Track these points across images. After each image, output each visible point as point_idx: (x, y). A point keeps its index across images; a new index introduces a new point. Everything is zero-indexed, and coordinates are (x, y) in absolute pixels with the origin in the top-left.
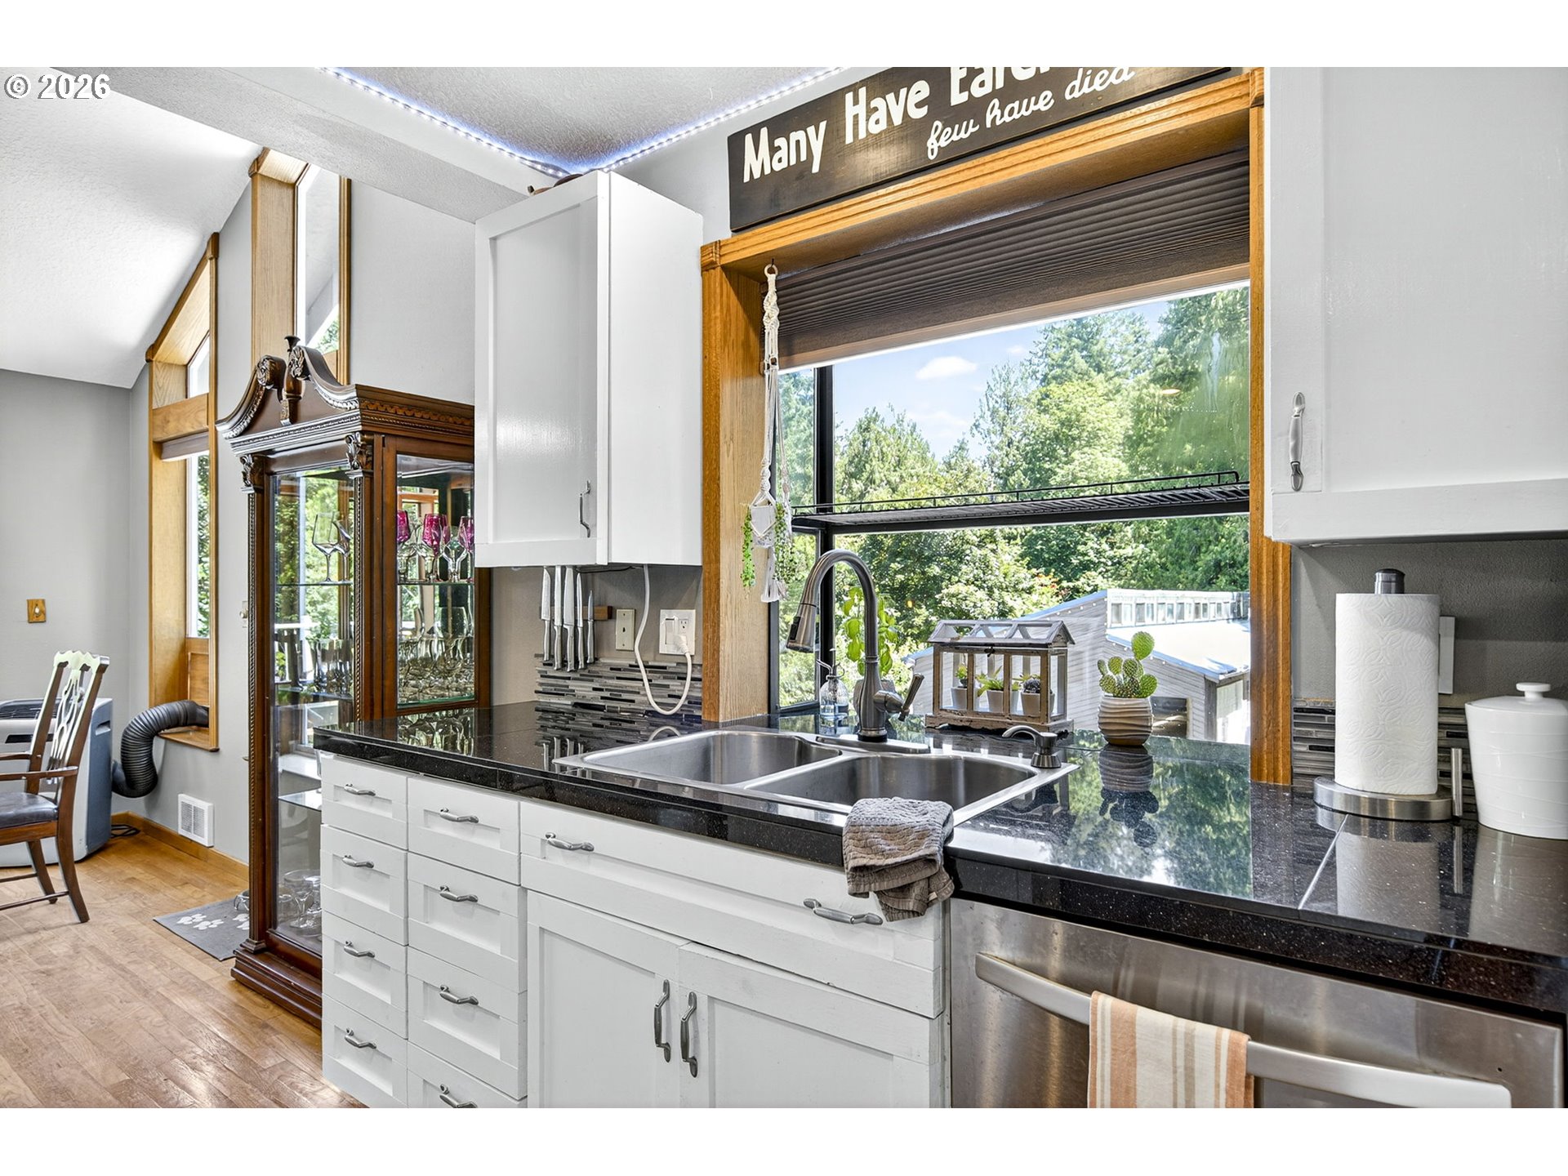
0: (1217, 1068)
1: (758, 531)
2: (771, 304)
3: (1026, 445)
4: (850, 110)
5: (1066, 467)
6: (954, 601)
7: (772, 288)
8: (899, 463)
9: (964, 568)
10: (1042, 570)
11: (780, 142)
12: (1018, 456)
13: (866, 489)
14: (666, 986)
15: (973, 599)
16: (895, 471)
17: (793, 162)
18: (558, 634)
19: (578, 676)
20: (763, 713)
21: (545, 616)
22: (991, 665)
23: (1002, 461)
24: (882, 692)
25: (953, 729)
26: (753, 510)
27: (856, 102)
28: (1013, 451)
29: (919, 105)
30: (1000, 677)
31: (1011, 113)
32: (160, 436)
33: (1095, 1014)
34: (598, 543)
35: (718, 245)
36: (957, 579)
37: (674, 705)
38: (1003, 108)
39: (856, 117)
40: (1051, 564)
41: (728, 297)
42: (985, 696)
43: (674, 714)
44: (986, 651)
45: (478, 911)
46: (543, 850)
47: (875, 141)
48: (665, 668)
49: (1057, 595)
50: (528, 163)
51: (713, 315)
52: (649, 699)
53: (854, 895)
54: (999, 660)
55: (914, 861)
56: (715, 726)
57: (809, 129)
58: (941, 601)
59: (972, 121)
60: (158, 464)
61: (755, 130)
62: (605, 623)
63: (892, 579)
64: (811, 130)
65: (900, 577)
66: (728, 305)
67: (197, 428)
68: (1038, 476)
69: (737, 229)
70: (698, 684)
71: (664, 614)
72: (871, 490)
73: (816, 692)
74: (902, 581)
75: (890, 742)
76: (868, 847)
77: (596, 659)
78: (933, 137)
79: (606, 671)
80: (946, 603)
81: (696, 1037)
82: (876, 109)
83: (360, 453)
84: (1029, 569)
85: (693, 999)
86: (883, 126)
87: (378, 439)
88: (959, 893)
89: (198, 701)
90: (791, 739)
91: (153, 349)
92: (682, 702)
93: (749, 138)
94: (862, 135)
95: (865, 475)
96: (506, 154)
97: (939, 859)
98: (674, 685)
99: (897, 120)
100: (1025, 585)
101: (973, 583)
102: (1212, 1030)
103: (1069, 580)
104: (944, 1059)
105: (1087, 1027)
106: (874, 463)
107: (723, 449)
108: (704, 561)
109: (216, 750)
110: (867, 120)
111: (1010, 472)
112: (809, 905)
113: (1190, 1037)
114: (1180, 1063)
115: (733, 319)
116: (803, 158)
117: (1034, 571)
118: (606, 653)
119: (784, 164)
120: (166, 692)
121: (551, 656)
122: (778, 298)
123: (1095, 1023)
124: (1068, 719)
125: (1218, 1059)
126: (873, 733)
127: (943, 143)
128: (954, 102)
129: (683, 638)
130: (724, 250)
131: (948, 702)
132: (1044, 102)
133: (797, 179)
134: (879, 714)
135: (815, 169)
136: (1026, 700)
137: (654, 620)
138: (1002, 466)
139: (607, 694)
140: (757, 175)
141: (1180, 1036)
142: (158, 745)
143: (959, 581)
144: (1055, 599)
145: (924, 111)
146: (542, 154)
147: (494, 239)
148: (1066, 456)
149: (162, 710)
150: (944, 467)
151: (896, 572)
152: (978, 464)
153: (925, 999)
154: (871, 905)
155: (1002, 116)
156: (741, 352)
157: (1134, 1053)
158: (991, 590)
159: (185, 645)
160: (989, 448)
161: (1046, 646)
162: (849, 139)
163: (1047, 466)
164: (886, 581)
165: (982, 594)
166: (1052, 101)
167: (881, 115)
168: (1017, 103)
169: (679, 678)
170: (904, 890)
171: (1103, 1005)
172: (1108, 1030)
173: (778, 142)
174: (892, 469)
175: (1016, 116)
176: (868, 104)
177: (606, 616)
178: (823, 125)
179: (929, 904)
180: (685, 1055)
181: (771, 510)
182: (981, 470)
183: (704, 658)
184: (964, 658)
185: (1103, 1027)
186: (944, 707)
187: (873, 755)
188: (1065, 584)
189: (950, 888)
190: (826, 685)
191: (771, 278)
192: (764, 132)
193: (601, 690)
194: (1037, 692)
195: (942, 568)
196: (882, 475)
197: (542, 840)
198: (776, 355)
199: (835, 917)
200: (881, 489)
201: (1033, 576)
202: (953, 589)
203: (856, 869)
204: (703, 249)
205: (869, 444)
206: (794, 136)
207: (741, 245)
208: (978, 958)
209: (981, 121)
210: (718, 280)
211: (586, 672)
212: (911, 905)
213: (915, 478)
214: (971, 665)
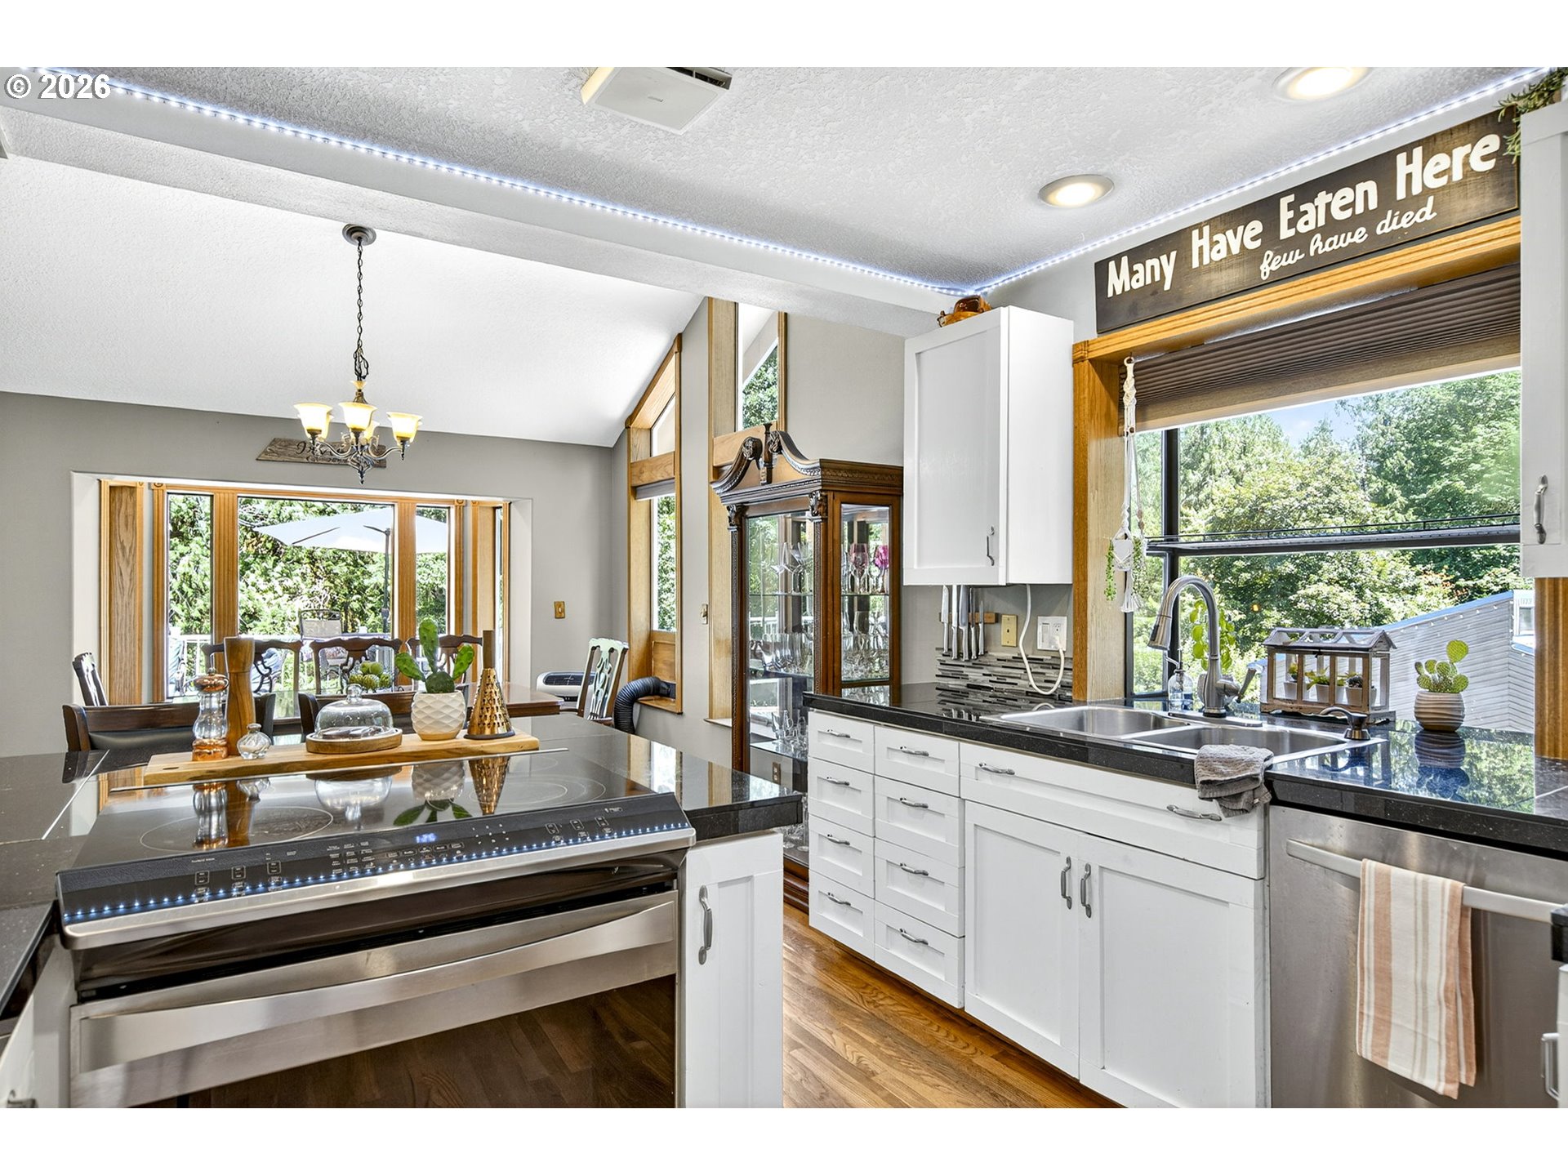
0: (1443, 900)
1: (1119, 559)
2: (1129, 386)
3: (1409, 421)
4: (1196, 243)
5: (1464, 445)
6: (1314, 603)
7: (1130, 374)
8: (1244, 451)
9: (1325, 565)
10: (1431, 566)
11: (1138, 267)
12: (1398, 435)
13: (1204, 480)
14: (1069, 860)
15: (1338, 600)
16: (1240, 458)
17: (1149, 281)
18: (955, 631)
19: (970, 664)
20: (1121, 698)
21: (945, 618)
22: (1320, 664)
23: (1377, 442)
24: (1222, 681)
25: (1285, 714)
26: (1115, 543)
27: (1201, 237)
28: (1391, 429)
29: (1254, 239)
30: (1327, 674)
31: (1331, 244)
32: (636, 482)
33: (1364, 870)
34: (1000, 569)
35: (1086, 343)
36: (1316, 578)
37: (1050, 688)
38: (1323, 240)
39: (1201, 248)
40: (1443, 559)
41: (1094, 381)
42: (1314, 688)
43: (1051, 695)
44: (1314, 653)
45: (928, 814)
46: (976, 772)
47: (1218, 266)
48: (1042, 660)
49: (1451, 595)
50: (937, 290)
51: (1082, 397)
52: (1033, 683)
53: (1203, 799)
54: (1327, 659)
55: (1243, 778)
56: (1085, 703)
57: (1161, 257)
58: (1295, 603)
59: (1298, 251)
60: (634, 503)
61: (1117, 258)
62: (992, 626)
63: (1236, 578)
64: (1164, 258)
65: (1246, 576)
66: (1094, 387)
67: (666, 477)
68: (1425, 456)
69: (1102, 330)
70: (1070, 673)
71: (1040, 619)
72: (1211, 481)
73: (1164, 684)
74: (1248, 580)
75: (1228, 718)
76: (1213, 771)
77: (986, 652)
78: (1266, 262)
79: (994, 662)
80: (1302, 605)
81: (1091, 893)
82: (1218, 242)
83: (820, 506)
84: (1413, 565)
85: (1088, 867)
86: (1223, 254)
87: (830, 495)
88: (1275, 801)
89: (662, 678)
90: (1147, 715)
91: (631, 419)
92: (1056, 686)
93: (1112, 265)
94: (1206, 261)
95: (1204, 465)
96: (922, 287)
97: (1261, 778)
98: (1050, 673)
99: (1235, 250)
100: (1407, 584)
101: (1337, 582)
102: (1441, 879)
103: (1468, 577)
104: (1265, 908)
105: (1359, 879)
106: (1214, 451)
107: (1090, 495)
108: (1074, 580)
109: (681, 714)
110: (1211, 250)
111: (1386, 454)
112: (1170, 809)
113: (1425, 883)
114: (1420, 898)
115: (1098, 396)
116: (1157, 278)
117: (1419, 567)
118: (992, 648)
119: (1141, 284)
120: (639, 671)
121: (950, 650)
122: (1136, 381)
123: (1364, 876)
124: (1391, 710)
125: (1443, 895)
126: (1216, 711)
127: (1274, 267)
128: (1282, 237)
129: (1057, 638)
130: (1091, 348)
131: (1281, 693)
132: (1359, 236)
133: (1152, 295)
134: (1220, 697)
135: (1167, 287)
136: (1350, 694)
137: (1034, 625)
138: (1377, 447)
139: (995, 679)
140: (1119, 292)
141: (1419, 883)
142: (636, 708)
143: (1319, 580)
144: (1447, 600)
145: (1258, 243)
146: (947, 283)
147: (918, 354)
148: (1465, 431)
149: (638, 684)
150: (1298, 451)
151: (1241, 570)
152: (1345, 447)
153: (1252, 868)
154: (1213, 808)
155: (1323, 247)
156: (1103, 421)
157: (1390, 893)
158: (1360, 589)
159: (651, 635)
160: (1359, 428)
161: (1367, 649)
162: (1195, 264)
163: (1437, 444)
164: (1229, 580)
165: (1349, 595)
166: (1366, 236)
167: (1222, 246)
168: (1336, 237)
169: (1053, 668)
170: (1237, 797)
171: (1370, 867)
172: (1373, 880)
173: (1136, 267)
174: (1237, 457)
175: (1335, 247)
176: (1211, 238)
177: (993, 620)
178: (1173, 254)
179: (1253, 806)
180: (1084, 903)
181: (1130, 543)
182: (1349, 453)
183: (1074, 654)
184: (1294, 658)
185: (1370, 878)
186: (1277, 696)
187: (1215, 726)
188: (1462, 582)
189: (1268, 798)
190: (1174, 678)
191: (1130, 367)
192: (1125, 260)
193: (990, 675)
194: (1360, 686)
195: (1298, 566)
196: (1224, 463)
197: (977, 768)
198: (1133, 425)
199: (1190, 815)
200: (1223, 479)
201: (1418, 574)
202: (1311, 590)
203: (1203, 782)
204: (1075, 346)
205: (1208, 431)
206: (1149, 263)
207: (1104, 344)
208: (1288, 844)
209: (1305, 249)
210: (1086, 371)
211: (977, 662)
212: (1241, 805)
213: (1264, 466)
214: (1301, 663)
